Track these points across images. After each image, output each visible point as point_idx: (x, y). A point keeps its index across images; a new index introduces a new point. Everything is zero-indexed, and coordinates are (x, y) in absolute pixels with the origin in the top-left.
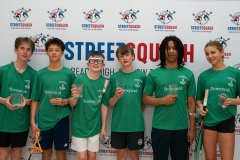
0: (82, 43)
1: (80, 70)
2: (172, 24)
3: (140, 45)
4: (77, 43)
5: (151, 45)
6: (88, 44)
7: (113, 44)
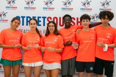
0: (25, 17)
1: (23, 30)
2: (71, 7)
3: (54, 18)
4: (22, 17)
5: (60, 18)
6: (27, 17)
7: (40, 17)
